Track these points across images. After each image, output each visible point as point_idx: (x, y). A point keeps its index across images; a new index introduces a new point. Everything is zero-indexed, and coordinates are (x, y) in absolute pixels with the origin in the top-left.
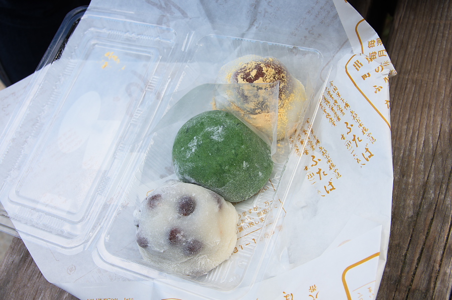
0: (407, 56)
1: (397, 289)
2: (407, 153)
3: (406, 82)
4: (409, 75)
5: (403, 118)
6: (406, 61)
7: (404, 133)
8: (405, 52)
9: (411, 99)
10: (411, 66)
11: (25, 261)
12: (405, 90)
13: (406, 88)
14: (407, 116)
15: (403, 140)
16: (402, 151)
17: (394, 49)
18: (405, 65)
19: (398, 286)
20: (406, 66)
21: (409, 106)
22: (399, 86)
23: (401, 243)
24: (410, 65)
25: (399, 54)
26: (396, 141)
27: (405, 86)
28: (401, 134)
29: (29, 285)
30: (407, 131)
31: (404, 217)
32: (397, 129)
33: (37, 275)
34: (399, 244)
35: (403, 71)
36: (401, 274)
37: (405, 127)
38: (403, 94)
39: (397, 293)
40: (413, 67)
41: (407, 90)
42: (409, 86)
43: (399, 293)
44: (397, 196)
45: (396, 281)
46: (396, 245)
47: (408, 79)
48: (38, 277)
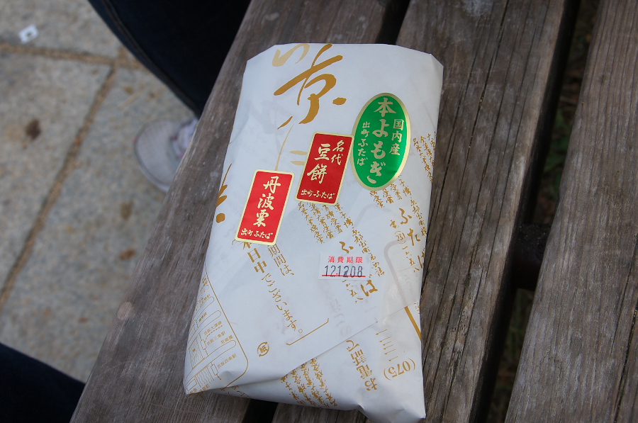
0: (627, 12)
1: (630, 273)
2: (633, 122)
3: (627, 42)
4: (631, 33)
5: (626, 83)
6: (626, 18)
7: (628, 100)
8: (625, 7)
9: (634, 61)
10: (633, 23)
11: (167, 264)
12: (627, 51)
13: (628, 48)
14: (631, 80)
15: (628, 107)
16: (627, 120)
17: (611, 5)
18: (625, 22)
19: (632, 270)
20: (627, 23)
21: (633, 68)
22: (619, 46)
23: (633, 223)
24: (632, 21)
25: (616, 9)
26: (619, 108)
27: (626, 46)
28: (625, 100)
29: (175, 291)
30: (631, 97)
31: (635, 194)
32: (620, 96)
33: (185, 280)
34: (630, 223)
35: (623, 29)
36: (634, 256)
37: (629, 93)
38: (624, 56)
39: (631, 278)
40: (635, 23)
41: (630, 51)
42: (631, 46)
43: (634, 277)
44: (624, 171)
45: (629, 264)
46: (627, 225)
47: (629, 39)
48: (186, 282)
